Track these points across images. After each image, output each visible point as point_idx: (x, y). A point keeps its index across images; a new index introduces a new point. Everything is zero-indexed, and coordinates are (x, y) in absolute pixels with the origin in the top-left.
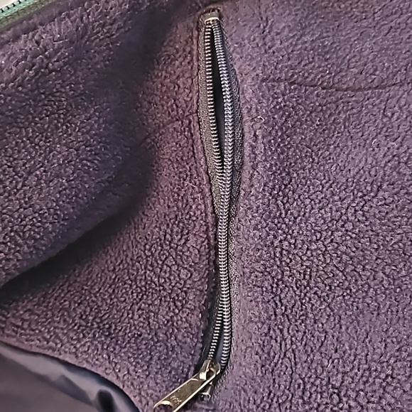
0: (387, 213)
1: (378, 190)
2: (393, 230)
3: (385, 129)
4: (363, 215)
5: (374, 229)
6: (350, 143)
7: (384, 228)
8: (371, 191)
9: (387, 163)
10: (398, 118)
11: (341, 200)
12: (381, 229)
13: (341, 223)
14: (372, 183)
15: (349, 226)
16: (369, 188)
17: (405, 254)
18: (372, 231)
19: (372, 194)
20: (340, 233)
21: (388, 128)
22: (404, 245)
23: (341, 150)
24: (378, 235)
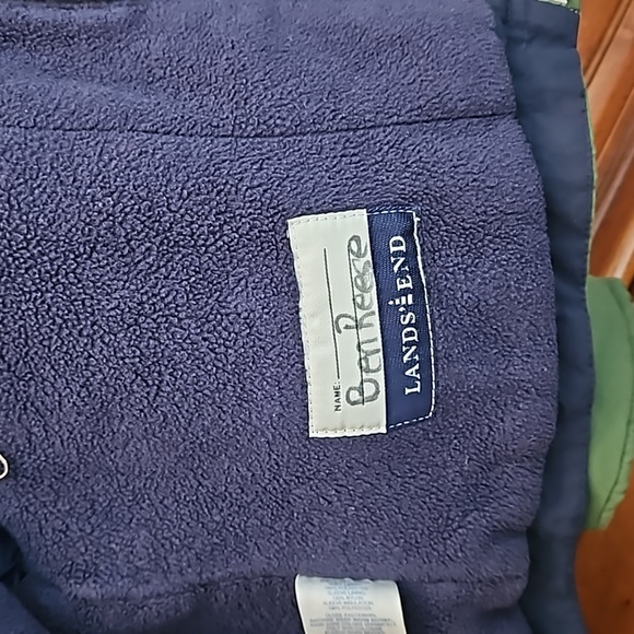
0: (102, 276)
1: (92, 252)
2: (108, 294)
3: (100, 177)
4: (76, 277)
5: (88, 292)
6: (59, 189)
7: (98, 291)
8: (85, 253)
9: (101, 222)
10: (116, 166)
11: (51, 261)
12: (95, 292)
13: (50, 285)
14: (85, 244)
15: (60, 288)
16: (82, 250)
17: (124, 323)
18: (86, 294)
19: (85, 256)
20: (50, 295)
21: (104, 177)
22: (122, 311)
23: (49, 197)
24: (92, 298)
